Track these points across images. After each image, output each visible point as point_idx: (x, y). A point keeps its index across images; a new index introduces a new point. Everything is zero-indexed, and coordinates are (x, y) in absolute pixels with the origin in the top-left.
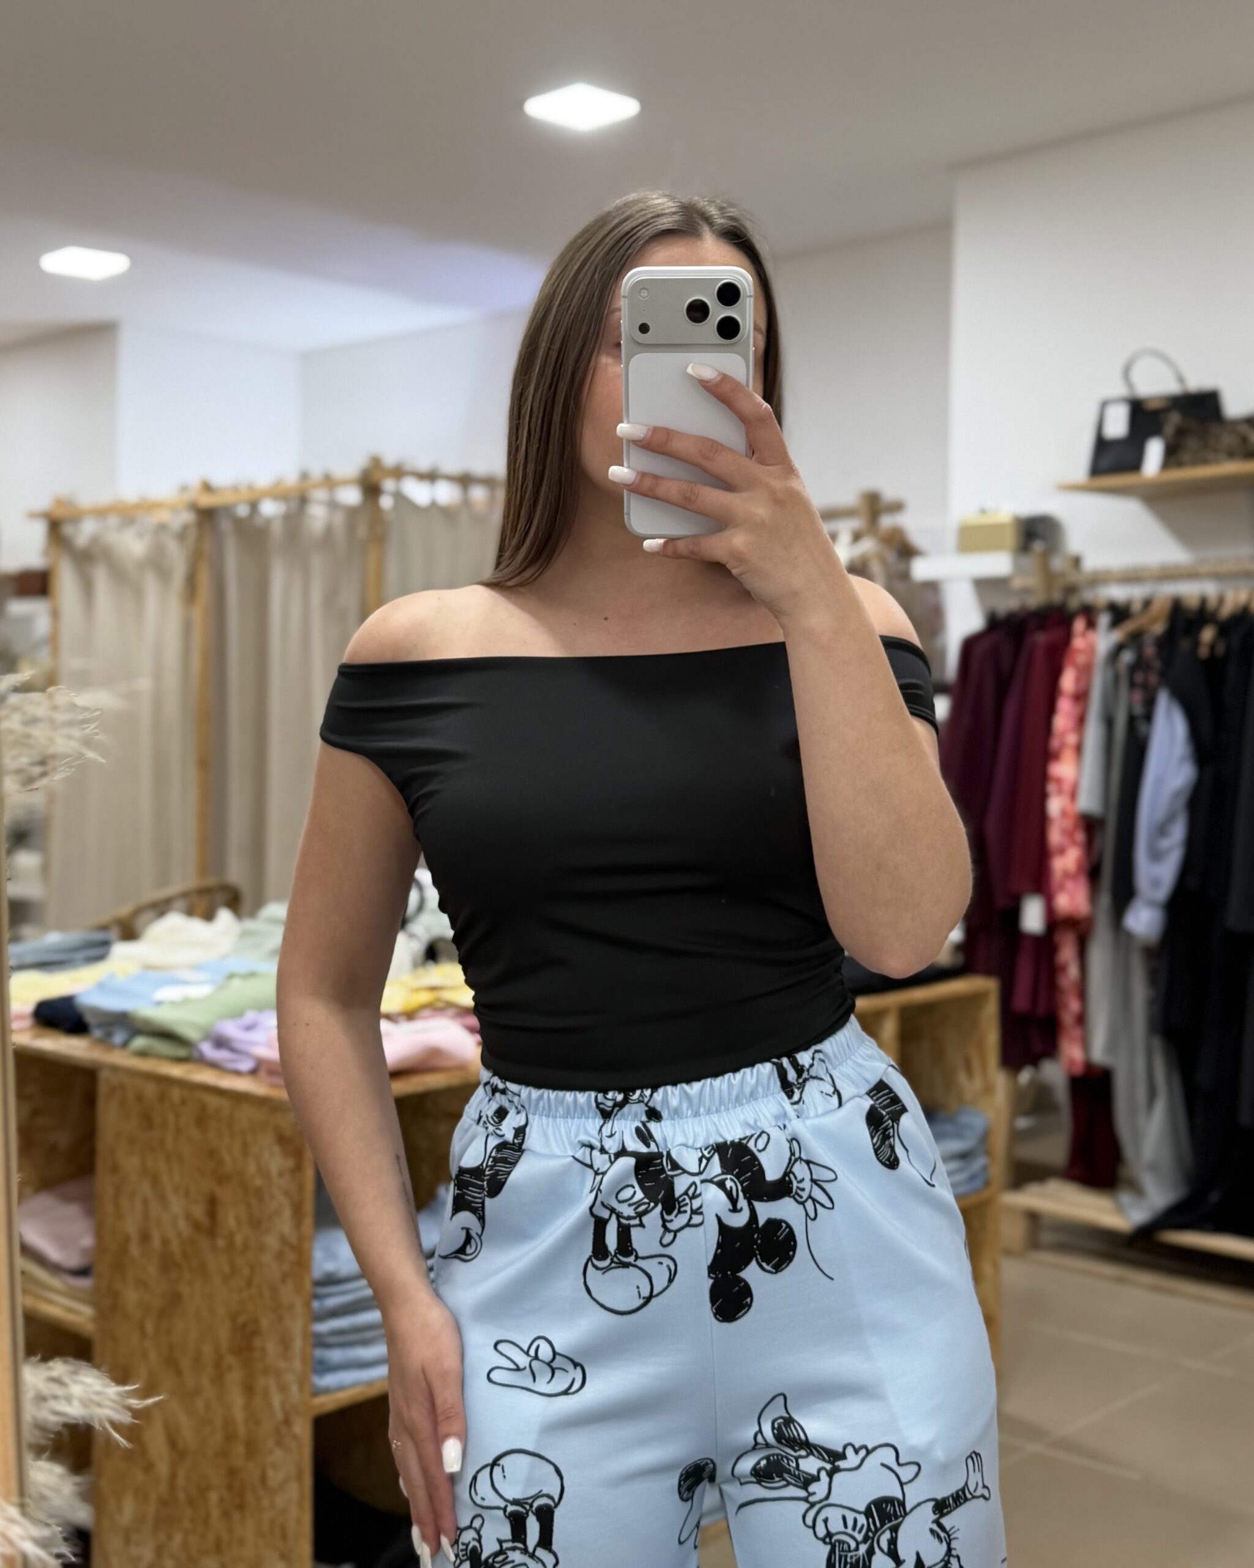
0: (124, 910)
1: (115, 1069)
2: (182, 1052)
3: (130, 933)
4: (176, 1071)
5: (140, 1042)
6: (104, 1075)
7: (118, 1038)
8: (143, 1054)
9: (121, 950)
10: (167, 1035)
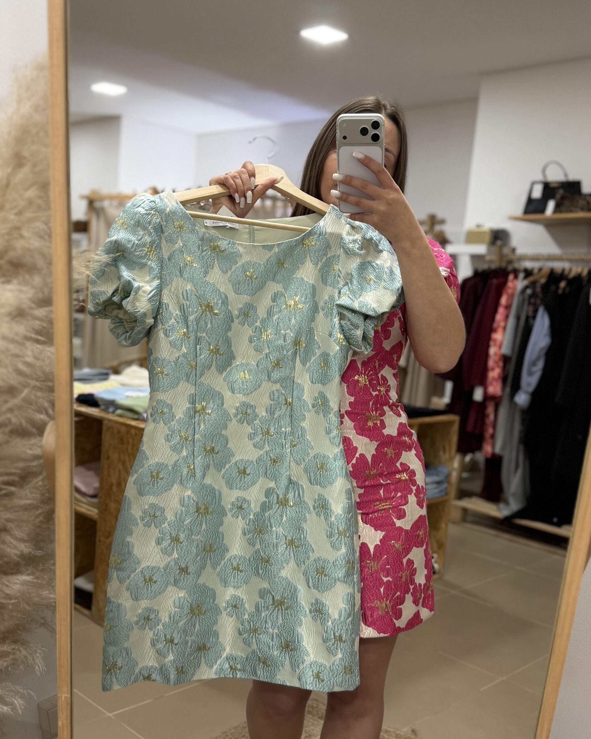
0: (115, 363)
1: (110, 421)
2: (136, 417)
3: (117, 371)
4: (133, 423)
5: (119, 412)
6: (105, 422)
7: (111, 410)
8: (120, 416)
9: (113, 378)
10: (130, 410)
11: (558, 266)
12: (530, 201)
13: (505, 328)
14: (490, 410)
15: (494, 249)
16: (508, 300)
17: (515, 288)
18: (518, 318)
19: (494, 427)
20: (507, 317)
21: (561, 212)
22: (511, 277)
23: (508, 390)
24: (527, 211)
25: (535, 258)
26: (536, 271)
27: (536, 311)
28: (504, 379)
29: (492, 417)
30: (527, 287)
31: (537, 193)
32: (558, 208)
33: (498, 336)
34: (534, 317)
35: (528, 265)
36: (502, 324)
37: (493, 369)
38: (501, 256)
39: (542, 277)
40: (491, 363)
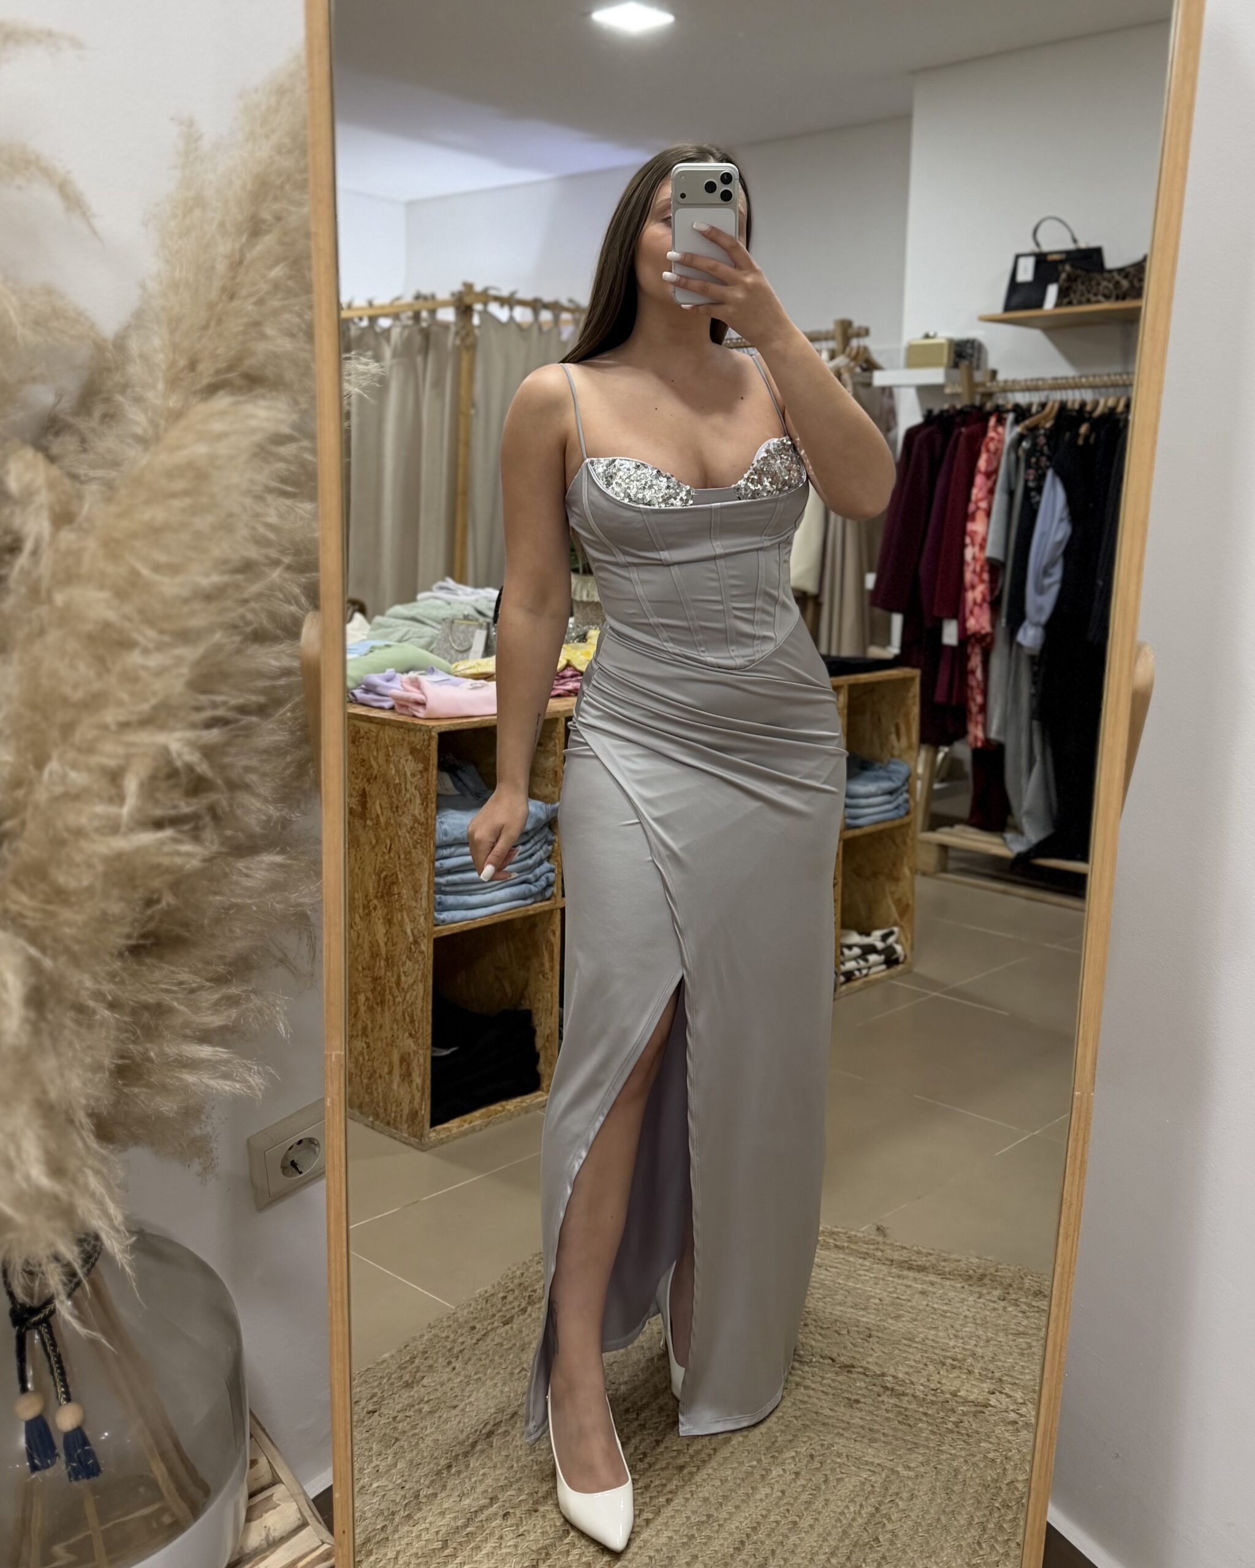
11: (1073, 398)
12: (1014, 286)
13: (988, 514)
14: (975, 662)
15: (959, 374)
16: (989, 462)
17: (1001, 441)
18: (1011, 494)
19: (985, 693)
20: (991, 491)
21: (1070, 303)
22: (992, 421)
23: (1003, 621)
24: (1008, 307)
25: (1031, 387)
26: (1034, 409)
27: (1041, 478)
28: (994, 605)
29: (979, 674)
30: (1021, 438)
31: (1026, 273)
32: (1064, 297)
33: (977, 527)
34: (1039, 490)
35: (1022, 399)
36: (983, 505)
37: (973, 587)
38: (972, 385)
39: (1046, 418)
40: (969, 576)
